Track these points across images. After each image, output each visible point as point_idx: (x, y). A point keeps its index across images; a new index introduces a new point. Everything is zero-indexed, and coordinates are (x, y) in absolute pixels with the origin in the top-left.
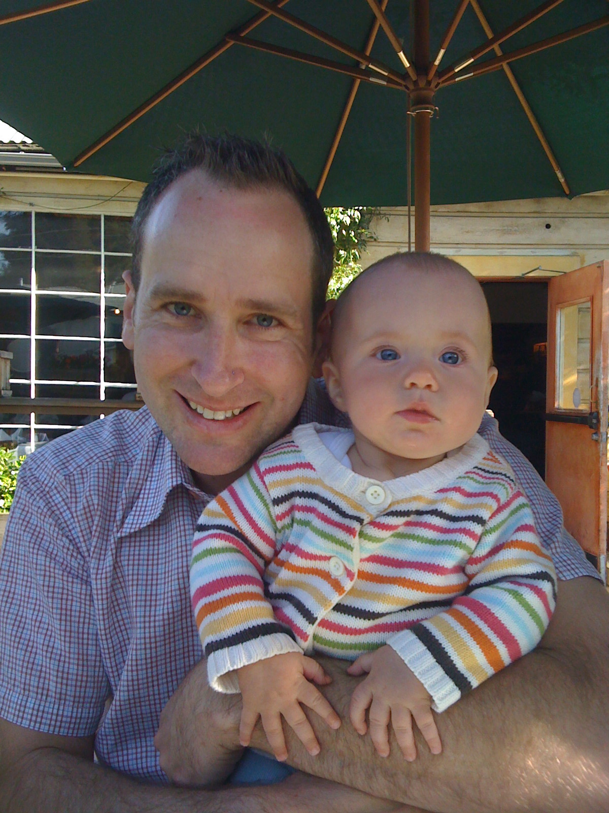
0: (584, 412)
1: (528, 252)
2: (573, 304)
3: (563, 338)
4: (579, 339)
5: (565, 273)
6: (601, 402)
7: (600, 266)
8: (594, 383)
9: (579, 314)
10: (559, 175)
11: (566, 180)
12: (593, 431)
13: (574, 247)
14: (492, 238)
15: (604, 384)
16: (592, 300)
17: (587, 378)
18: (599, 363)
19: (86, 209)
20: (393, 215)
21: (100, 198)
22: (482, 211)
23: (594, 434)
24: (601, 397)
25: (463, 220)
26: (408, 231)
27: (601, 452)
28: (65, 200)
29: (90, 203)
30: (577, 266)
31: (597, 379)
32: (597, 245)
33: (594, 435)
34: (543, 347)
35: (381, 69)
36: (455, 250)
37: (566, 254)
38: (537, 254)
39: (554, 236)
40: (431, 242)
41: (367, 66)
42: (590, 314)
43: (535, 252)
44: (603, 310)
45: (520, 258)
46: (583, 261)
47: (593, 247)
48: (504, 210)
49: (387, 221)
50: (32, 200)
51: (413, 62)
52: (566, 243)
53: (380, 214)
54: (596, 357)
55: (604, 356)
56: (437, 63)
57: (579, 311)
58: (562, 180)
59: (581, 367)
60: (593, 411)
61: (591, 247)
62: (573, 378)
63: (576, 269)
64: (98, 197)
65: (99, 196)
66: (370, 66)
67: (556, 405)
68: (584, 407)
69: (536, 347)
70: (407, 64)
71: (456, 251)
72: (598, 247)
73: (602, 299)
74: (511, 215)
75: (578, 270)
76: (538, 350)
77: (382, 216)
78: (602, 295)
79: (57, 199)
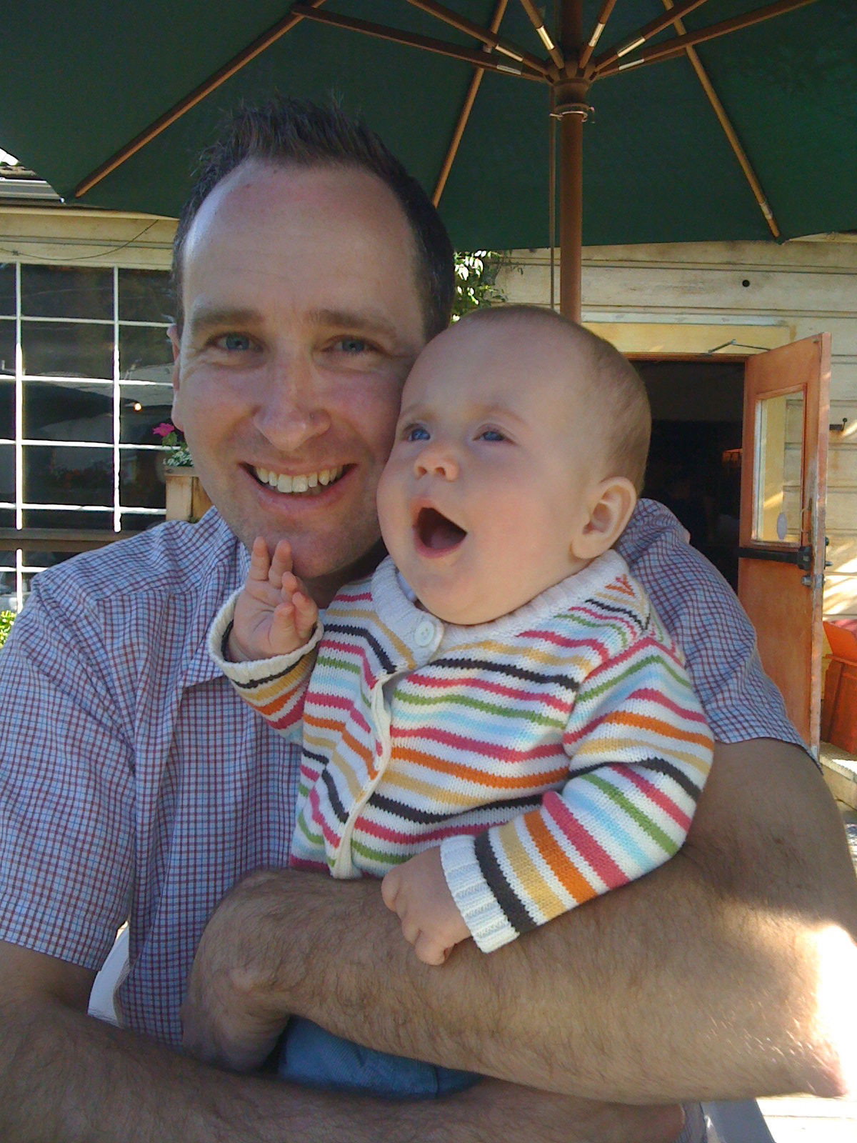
0: (792, 546)
1: (717, 319)
2: (779, 395)
3: (764, 442)
4: (786, 443)
5: (769, 350)
6: (816, 533)
7: (817, 341)
8: (807, 505)
9: (787, 408)
10: (765, 209)
11: (774, 218)
12: (804, 572)
13: (781, 313)
14: (668, 299)
15: (820, 507)
16: (805, 389)
17: (797, 498)
18: (813, 478)
19: (94, 259)
20: (529, 264)
21: (112, 243)
22: (654, 259)
23: (806, 576)
24: (816, 525)
25: (627, 273)
26: (550, 288)
27: (815, 603)
28: (63, 246)
29: (98, 250)
30: (785, 342)
31: (811, 500)
32: (813, 311)
33: (805, 579)
34: (736, 456)
35: (513, 53)
36: (616, 314)
37: (770, 323)
38: (729, 322)
39: (754, 297)
40: (583, 303)
41: (494, 48)
42: (803, 408)
43: (728, 320)
44: (820, 403)
45: (705, 327)
46: (793, 334)
47: (808, 314)
48: (684, 258)
49: (520, 273)
50: (16, 246)
51: (558, 43)
52: (772, 307)
53: (510, 263)
54: (810, 469)
55: (820, 468)
56: (593, 43)
57: (787, 405)
58: (769, 217)
59: (789, 484)
60: (804, 544)
61: (804, 314)
62: (778, 498)
63: (784, 344)
64: (109, 243)
65: (111, 240)
66: (498, 48)
67: (753, 536)
68: (791, 539)
69: (726, 455)
70: (550, 45)
71: (617, 317)
72: (815, 314)
73: (819, 387)
74: (695, 266)
75: (787, 346)
76: (728, 459)
77: (513, 266)
78: (819, 382)
79: (51, 245)
